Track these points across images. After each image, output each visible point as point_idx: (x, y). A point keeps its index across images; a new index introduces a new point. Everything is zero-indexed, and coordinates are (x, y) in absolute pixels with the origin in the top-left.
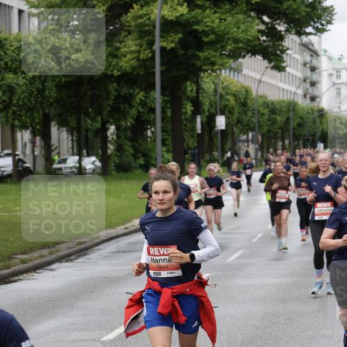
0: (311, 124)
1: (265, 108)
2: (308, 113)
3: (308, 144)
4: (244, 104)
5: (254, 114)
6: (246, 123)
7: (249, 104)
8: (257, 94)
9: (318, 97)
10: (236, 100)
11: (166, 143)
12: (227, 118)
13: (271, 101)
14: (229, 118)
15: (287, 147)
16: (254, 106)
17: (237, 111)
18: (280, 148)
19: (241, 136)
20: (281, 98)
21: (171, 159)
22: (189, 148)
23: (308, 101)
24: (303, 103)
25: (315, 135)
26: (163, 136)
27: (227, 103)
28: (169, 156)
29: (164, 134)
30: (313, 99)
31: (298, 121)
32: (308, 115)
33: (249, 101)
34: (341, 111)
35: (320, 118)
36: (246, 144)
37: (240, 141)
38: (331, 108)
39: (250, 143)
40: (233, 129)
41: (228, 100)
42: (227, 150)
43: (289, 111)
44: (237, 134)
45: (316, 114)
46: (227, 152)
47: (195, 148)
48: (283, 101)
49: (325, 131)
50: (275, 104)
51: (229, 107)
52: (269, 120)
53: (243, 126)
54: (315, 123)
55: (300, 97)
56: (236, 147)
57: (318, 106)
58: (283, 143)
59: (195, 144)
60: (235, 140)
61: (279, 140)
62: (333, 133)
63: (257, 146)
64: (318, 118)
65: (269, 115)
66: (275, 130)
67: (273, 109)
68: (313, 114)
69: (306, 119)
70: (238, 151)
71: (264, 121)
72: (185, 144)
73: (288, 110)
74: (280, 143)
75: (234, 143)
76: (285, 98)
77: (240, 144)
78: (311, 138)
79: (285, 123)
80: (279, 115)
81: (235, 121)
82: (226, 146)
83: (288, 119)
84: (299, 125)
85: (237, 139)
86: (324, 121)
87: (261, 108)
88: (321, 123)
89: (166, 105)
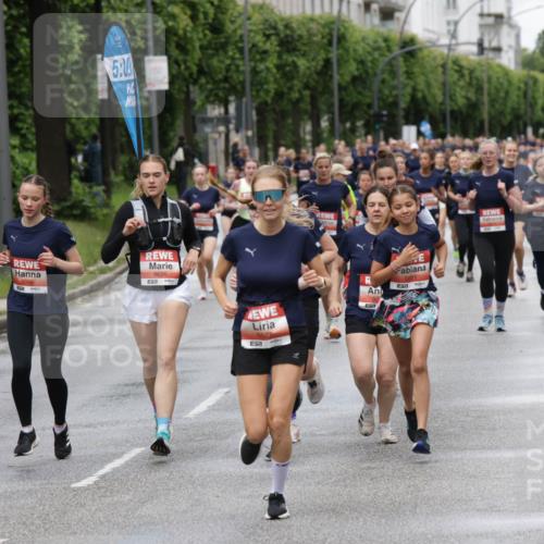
0: (386, 76)
1: (268, 37)
2: (378, 49)
3: (377, 127)
4: (216, 28)
5: (241, 50)
6: (220, 76)
7: (229, 27)
8: (246, 2)
9: (400, 10)
10: (194, 18)
11: (20, 125)
12: (173, 63)
13: (282, 19)
14: (177, 62)
15: (325, 135)
16: (239, 32)
17: (197, 44)
18: (308, 137)
19: (209, 107)
20: (308, 12)
21: (33, 167)
22: (78, 138)
23: (376, 20)
24: (363, 25)
25: (395, 104)
26: (11, 107)
27: (170, 23)
28: (29, 160)
29: (15, 103)
30: (387, 14)
31: (353, 68)
32: (376, 55)
33: (226, 19)
34: (457, 44)
35: (405, 61)
36: (222, 128)
37: (206, 121)
38: (433, 37)
39: (232, 126)
40: (188, 93)
41: (173, 17)
42: (175, 144)
43: (330, 43)
44: (199, 103)
45: (397, 51)
46: (175, 150)
47: (94, 138)
48: (312, 20)
49: (420, 95)
50: (294, 25)
51: (176, 34)
52: (279, 67)
53: (215, 82)
54: (393, 73)
55: (353, 7)
56: (198, 137)
57: (401, 33)
58: (316, 124)
59: (94, 130)
60: (193, 118)
61: (306, 117)
62: (440, 99)
63: (250, 133)
64: (401, 59)
65: (280, 56)
66: (295, 95)
67: (288, 39)
68: (389, 49)
69: (369, 64)
70: (201, 145)
71: (268, 69)
72: (68, 128)
73: (325, 41)
74: (309, 128)
75: (191, 127)
76: (318, 12)
77: (208, 129)
78: (385, 112)
79: (318, 74)
80: (304, 55)
81: (194, 69)
82: (172, 134)
83: (328, 62)
84: (354, 79)
85: (198, 116)
86: (416, 70)
87: (259, 38)
88: (409, 74)
89: (16, 28)
